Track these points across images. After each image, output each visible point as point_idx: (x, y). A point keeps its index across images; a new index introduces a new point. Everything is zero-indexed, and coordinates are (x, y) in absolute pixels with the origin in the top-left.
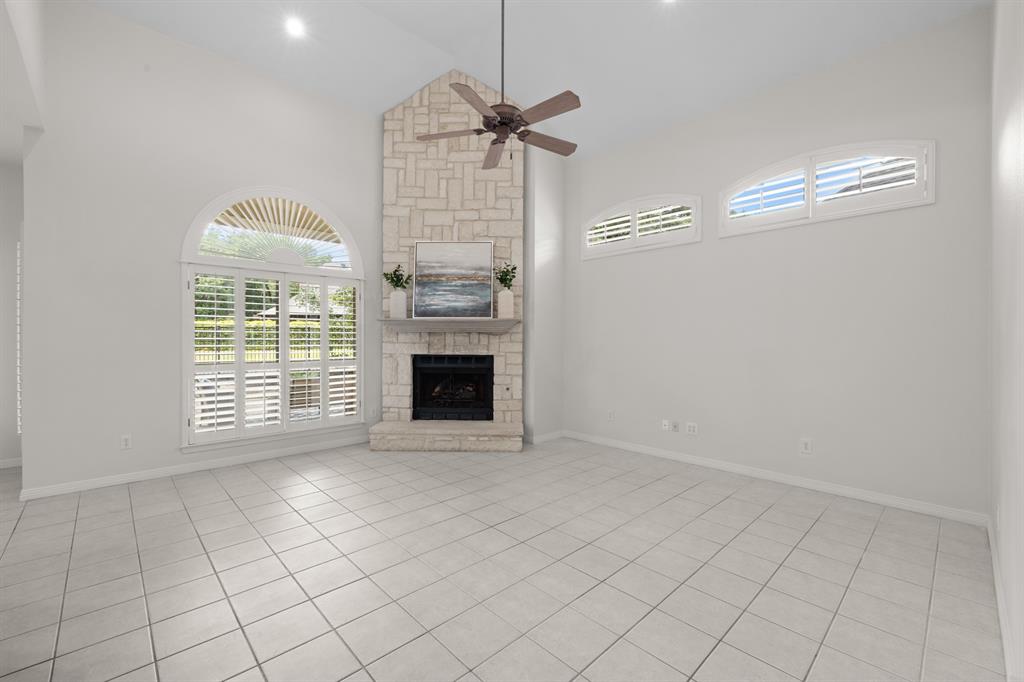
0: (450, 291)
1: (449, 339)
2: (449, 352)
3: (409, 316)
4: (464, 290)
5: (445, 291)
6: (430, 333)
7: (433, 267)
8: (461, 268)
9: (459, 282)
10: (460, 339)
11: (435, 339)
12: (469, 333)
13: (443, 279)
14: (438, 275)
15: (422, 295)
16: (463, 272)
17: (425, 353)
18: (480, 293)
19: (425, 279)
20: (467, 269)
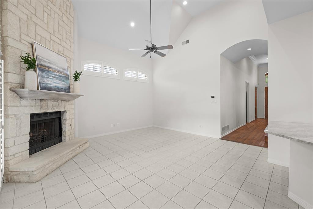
0: (54, 77)
1: (50, 103)
2: (50, 111)
3: (38, 89)
4: (60, 78)
5: (53, 77)
6: (41, 100)
7: (45, 62)
8: (58, 67)
9: (58, 74)
10: (55, 103)
11: (43, 103)
12: (58, 100)
13: (51, 70)
14: (48, 67)
15: (42, 77)
16: (59, 69)
17: (39, 112)
18: (66, 81)
19: (43, 68)
20: (60, 68)
